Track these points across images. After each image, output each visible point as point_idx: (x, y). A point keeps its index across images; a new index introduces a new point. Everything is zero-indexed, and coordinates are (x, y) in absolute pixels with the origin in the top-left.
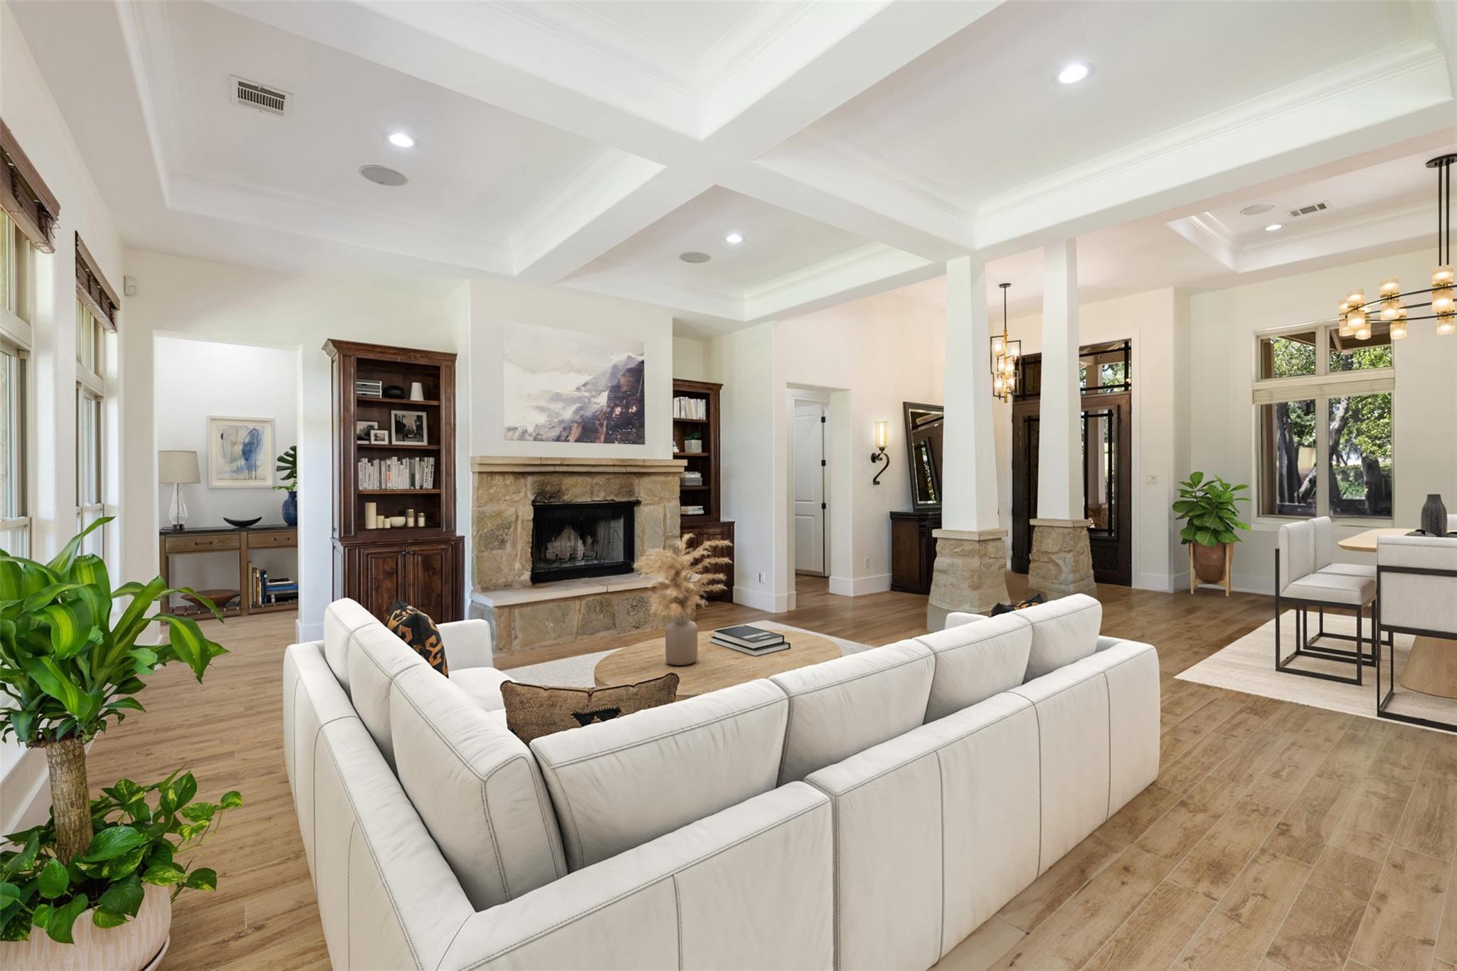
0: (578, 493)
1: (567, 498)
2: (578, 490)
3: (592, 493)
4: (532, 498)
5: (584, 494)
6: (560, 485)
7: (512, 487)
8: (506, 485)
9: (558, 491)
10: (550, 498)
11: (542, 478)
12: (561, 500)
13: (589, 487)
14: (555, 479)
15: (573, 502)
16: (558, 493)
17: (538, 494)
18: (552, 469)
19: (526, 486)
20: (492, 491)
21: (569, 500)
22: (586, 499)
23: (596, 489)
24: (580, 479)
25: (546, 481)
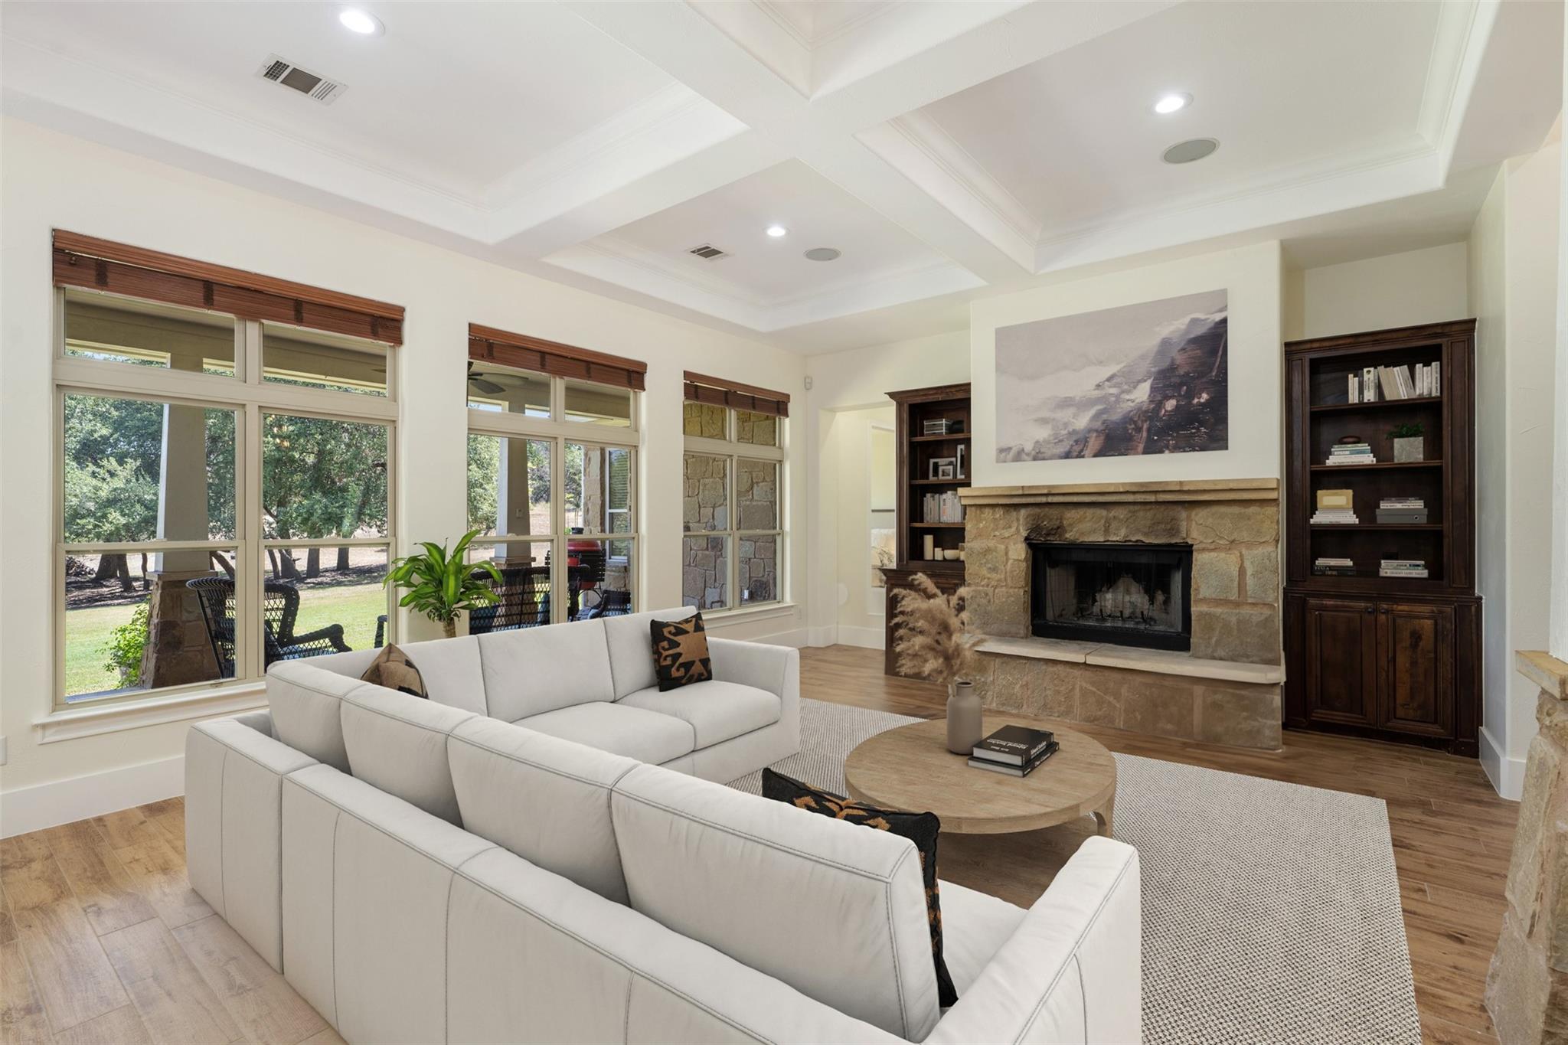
0: (1086, 529)
1: (1070, 536)
2: (1086, 526)
3: (1107, 531)
4: (1024, 534)
5: (1094, 531)
6: (1061, 519)
7: (1001, 522)
8: (995, 519)
9: (1058, 528)
10: (1048, 535)
11: (1037, 510)
12: (1063, 538)
13: (1103, 521)
14: (1053, 512)
15: (1078, 541)
16: (1060, 529)
17: (1032, 530)
19: (1018, 520)
20: (981, 525)
21: (1072, 538)
22: (1098, 538)
23: (1114, 525)
24: (1090, 512)
25: (1042, 514)
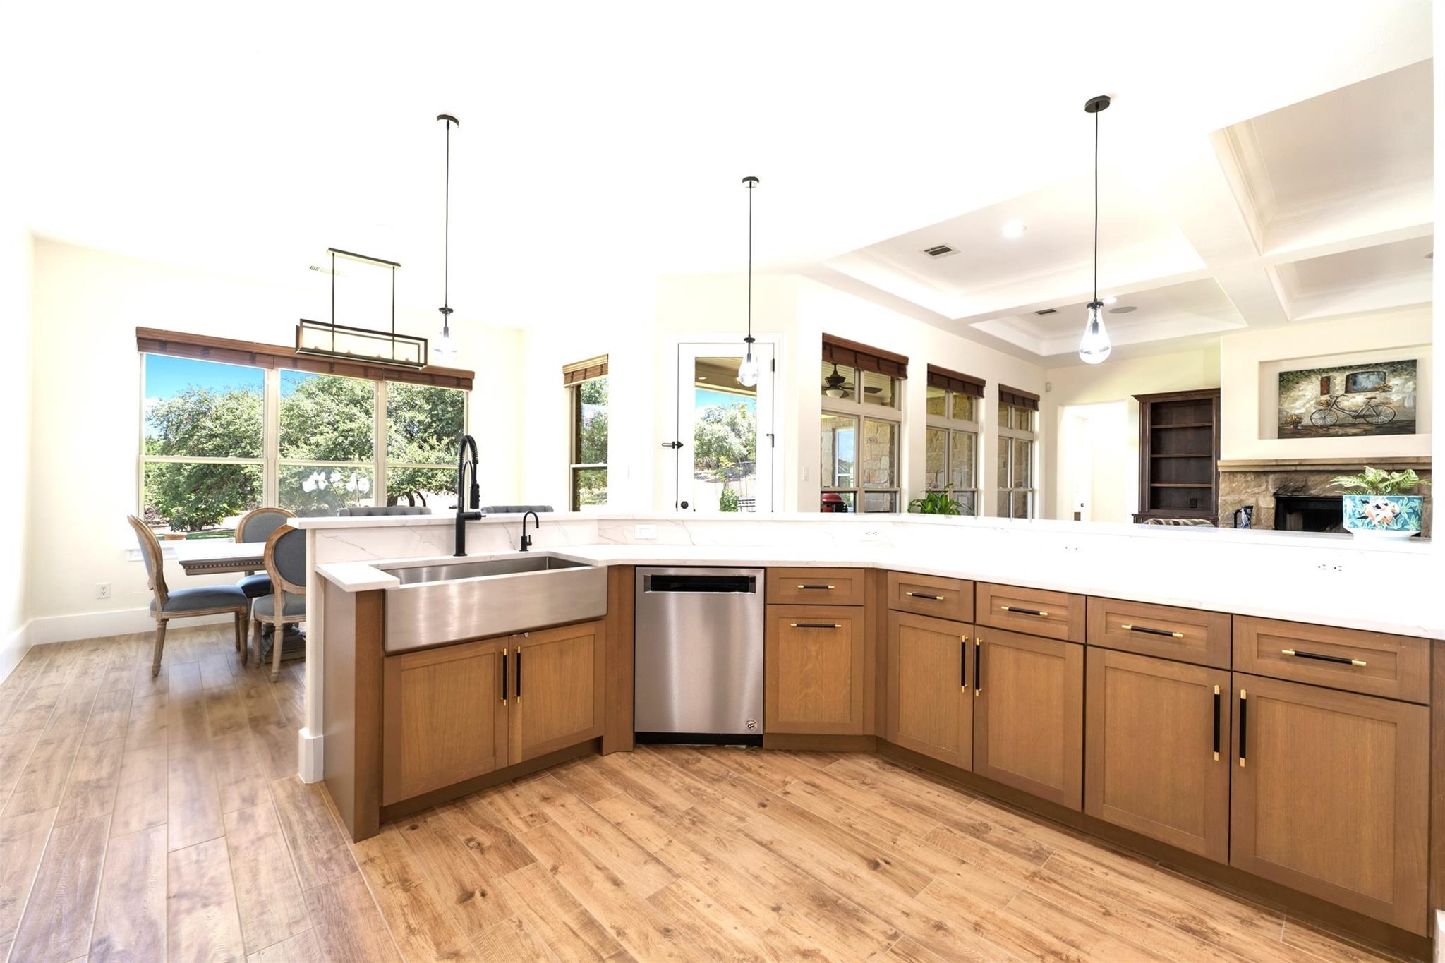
1: (1314, 492)
4: (1273, 491)
6: (1306, 481)
7: (1252, 483)
8: (1247, 481)
9: (1304, 487)
10: (1294, 491)
11: (1284, 475)
12: (1308, 493)
14: (1300, 477)
15: (1322, 496)
16: (1304, 488)
17: (1280, 489)
18: (1293, 468)
19: (1267, 482)
20: (1234, 485)
21: (1316, 494)
25: (1289, 478)
